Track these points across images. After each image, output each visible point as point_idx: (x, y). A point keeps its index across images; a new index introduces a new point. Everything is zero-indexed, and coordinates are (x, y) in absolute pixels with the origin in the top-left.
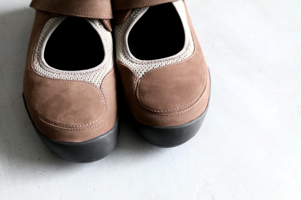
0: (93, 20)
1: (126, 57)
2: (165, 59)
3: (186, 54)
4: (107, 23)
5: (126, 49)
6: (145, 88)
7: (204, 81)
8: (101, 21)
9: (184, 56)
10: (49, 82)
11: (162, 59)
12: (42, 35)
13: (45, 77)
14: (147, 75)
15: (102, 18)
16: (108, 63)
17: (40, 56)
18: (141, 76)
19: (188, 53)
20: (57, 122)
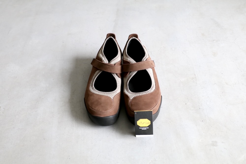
0: (113, 74)
1: (127, 91)
2: (142, 92)
3: (151, 91)
4: (119, 75)
5: (127, 88)
6: (133, 103)
7: (156, 102)
8: (117, 74)
9: (150, 91)
10: (95, 95)
11: (141, 93)
12: (94, 77)
13: (93, 93)
15: (116, 73)
16: (118, 90)
17: (93, 85)
18: (132, 99)
19: (152, 90)
20: (96, 109)
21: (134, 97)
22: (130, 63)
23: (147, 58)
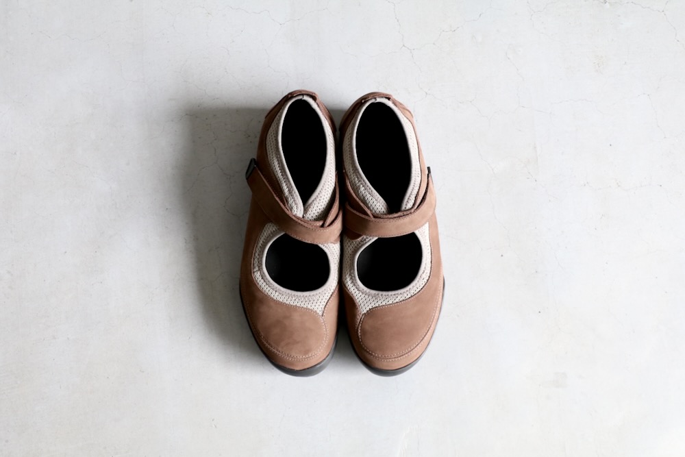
1: (353, 282)
3: (417, 286)
5: (354, 274)
6: (367, 327)
17: (261, 263)
18: (365, 312)
19: (420, 283)
20: (280, 349)
21: (370, 307)
22: (369, 212)
23: (415, 192)
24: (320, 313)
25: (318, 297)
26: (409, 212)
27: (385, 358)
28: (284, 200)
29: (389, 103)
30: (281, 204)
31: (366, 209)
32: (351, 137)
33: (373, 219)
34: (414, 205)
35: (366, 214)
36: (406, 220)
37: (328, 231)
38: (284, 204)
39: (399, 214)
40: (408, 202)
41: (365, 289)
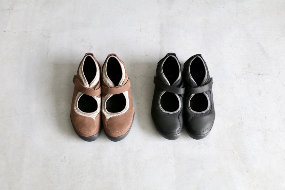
1: (105, 110)
5: (105, 107)
6: (109, 123)
9: (124, 112)
10: (79, 116)
14: (110, 119)
16: (98, 110)
17: (77, 105)
18: (108, 119)
19: (126, 110)
20: (81, 130)
21: (110, 117)
22: (109, 87)
23: (123, 81)
24: (94, 119)
25: (94, 114)
26: (120, 86)
27: (114, 133)
28: (83, 84)
29: (116, 57)
30: (82, 85)
31: (108, 86)
32: (105, 68)
33: (110, 88)
34: (122, 84)
35: (108, 87)
36: (120, 88)
37: (96, 91)
38: (83, 85)
39: (118, 86)
40: (121, 83)
41: (108, 112)
